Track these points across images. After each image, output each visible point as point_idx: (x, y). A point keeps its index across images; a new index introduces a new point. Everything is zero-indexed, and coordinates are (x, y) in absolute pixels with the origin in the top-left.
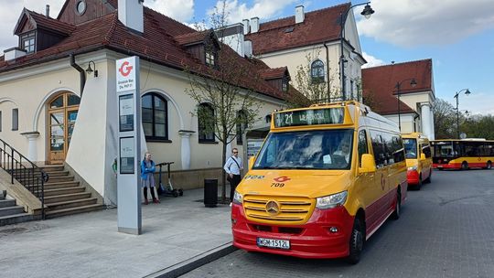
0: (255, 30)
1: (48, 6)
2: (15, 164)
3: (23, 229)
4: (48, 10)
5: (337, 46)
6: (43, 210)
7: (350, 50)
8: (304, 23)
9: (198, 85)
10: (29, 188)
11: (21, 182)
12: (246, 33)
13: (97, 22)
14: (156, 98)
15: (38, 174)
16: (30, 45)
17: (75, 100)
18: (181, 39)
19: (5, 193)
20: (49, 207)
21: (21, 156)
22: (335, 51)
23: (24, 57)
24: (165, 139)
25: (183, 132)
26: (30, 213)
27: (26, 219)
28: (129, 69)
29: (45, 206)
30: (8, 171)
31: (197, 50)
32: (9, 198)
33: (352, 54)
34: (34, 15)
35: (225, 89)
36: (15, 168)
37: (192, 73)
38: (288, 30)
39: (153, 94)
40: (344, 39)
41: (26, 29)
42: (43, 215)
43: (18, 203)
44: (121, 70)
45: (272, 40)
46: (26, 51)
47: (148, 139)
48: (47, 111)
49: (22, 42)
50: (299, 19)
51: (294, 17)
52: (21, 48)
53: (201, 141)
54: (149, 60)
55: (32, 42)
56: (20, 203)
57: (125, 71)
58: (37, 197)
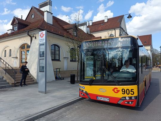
0: (91, 24)
1: (22, 16)
2: (6, 68)
3: (7, 90)
4: (22, 17)
5: (119, 30)
6: (15, 83)
7: (123, 31)
8: (107, 22)
9: (69, 42)
10: (11, 76)
11: (8, 74)
12: (88, 25)
13: (38, 21)
14: (56, 46)
15: (14, 71)
16: (16, 28)
17: (29, 47)
18: (65, 27)
19: (3, 77)
20: (17, 82)
21: (8, 65)
22: (118, 31)
23: (14, 32)
24: (59, 60)
25: (65, 58)
26: (11, 84)
27: (9, 86)
28: (43, 35)
29: (16, 82)
30: (4, 70)
31: (70, 30)
32: (4, 79)
33: (124, 32)
34: (17, 19)
35: (79, 43)
36: (6, 69)
37: (68, 38)
38: (102, 24)
39: (55, 45)
40: (121, 27)
41: (15, 23)
42: (15, 85)
43: (7, 81)
44: (40, 35)
45: (97, 28)
46: (14, 30)
47: (52, 60)
48: (20, 50)
49: (13, 28)
50: (106, 21)
51: (104, 20)
52: (13, 30)
53: (71, 61)
54: (53, 33)
55: (17, 27)
56: (8, 81)
57: (42, 36)
58: (13, 79)
